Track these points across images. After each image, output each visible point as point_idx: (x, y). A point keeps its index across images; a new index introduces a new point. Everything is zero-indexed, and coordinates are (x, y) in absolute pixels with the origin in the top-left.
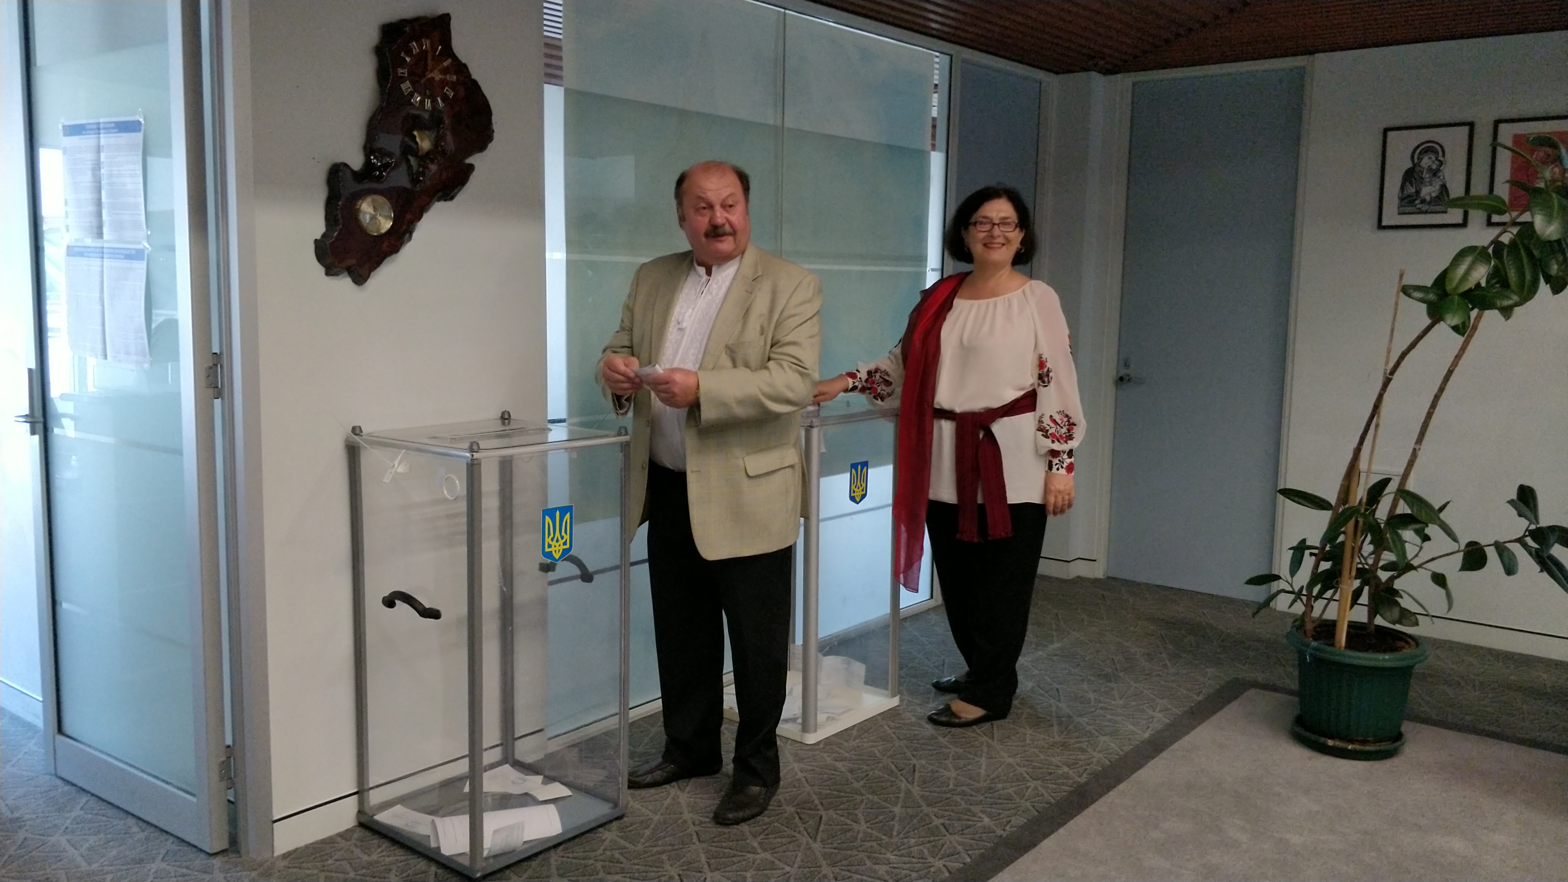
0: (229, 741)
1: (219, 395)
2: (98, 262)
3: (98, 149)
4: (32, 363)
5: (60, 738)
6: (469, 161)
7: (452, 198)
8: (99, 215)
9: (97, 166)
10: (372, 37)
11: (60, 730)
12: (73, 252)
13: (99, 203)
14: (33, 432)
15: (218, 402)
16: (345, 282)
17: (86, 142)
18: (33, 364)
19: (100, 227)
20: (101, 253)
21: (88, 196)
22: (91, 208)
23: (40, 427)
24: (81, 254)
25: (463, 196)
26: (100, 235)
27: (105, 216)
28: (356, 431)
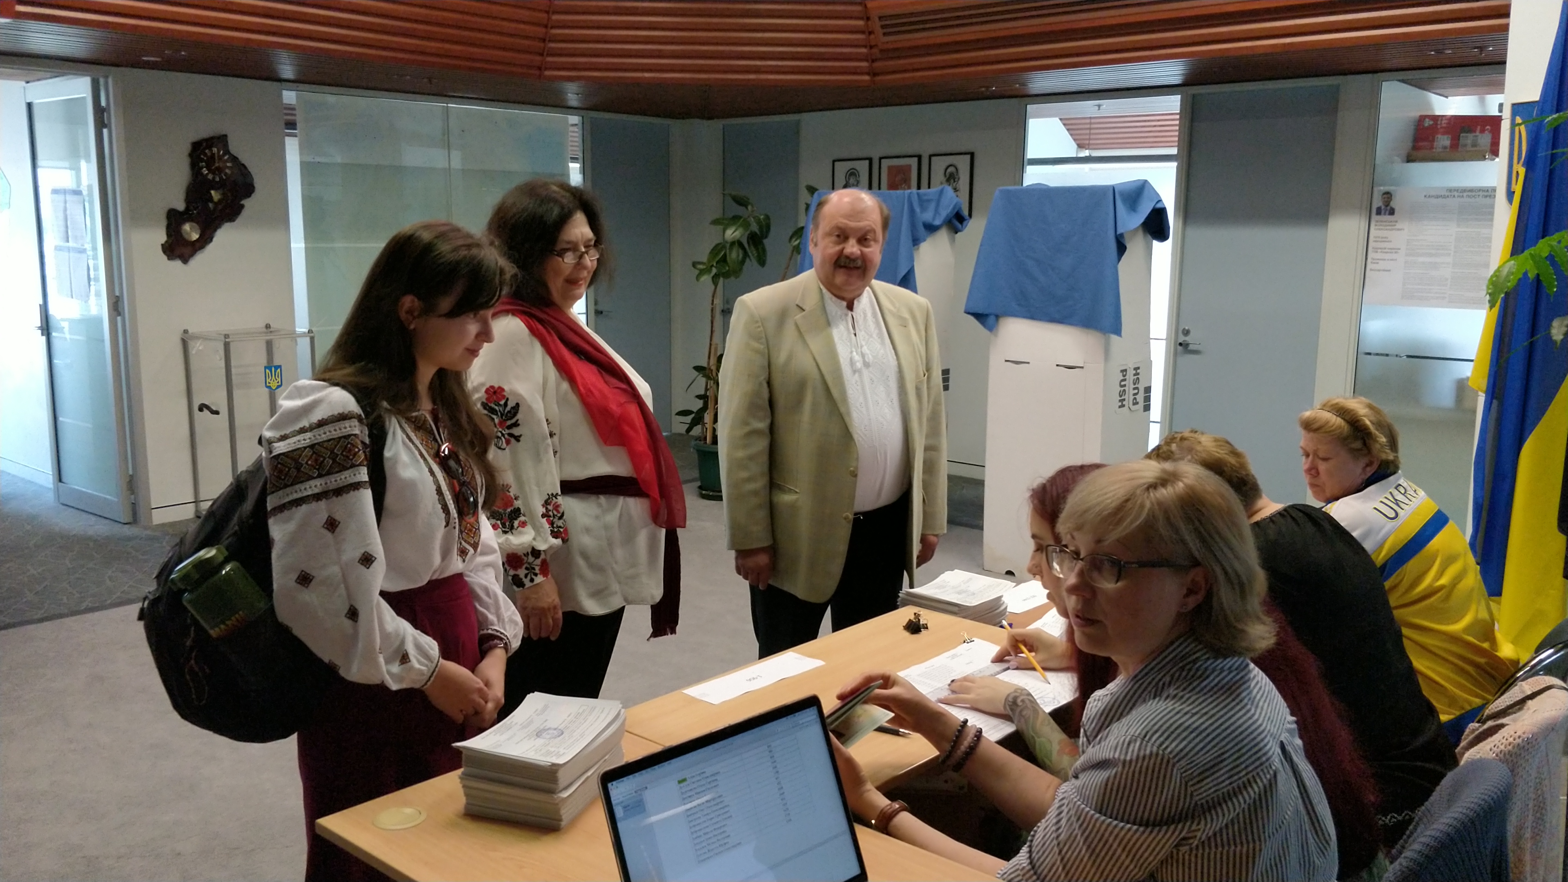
0: (131, 472)
1: (119, 314)
2: (66, 254)
3: (65, 202)
4: (40, 301)
5: (60, 484)
6: (242, 202)
7: (234, 221)
8: (67, 232)
9: (65, 210)
10: (187, 148)
11: (60, 480)
12: (58, 249)
13: (67, 227)
14: (42, 335)
15: (119, 318)
16: (178, 263)
17: (61, 197)
18: (41, 303)
19: (68, 238)
20: (69, 249)
21: (62, 223)
22: (63, 229)
23: (45, 332)
24: (60, 250)
25: (240, 220)
26: (68, 241)
27: (70, 233)
28: (186, 332)
